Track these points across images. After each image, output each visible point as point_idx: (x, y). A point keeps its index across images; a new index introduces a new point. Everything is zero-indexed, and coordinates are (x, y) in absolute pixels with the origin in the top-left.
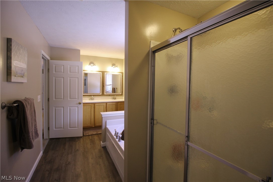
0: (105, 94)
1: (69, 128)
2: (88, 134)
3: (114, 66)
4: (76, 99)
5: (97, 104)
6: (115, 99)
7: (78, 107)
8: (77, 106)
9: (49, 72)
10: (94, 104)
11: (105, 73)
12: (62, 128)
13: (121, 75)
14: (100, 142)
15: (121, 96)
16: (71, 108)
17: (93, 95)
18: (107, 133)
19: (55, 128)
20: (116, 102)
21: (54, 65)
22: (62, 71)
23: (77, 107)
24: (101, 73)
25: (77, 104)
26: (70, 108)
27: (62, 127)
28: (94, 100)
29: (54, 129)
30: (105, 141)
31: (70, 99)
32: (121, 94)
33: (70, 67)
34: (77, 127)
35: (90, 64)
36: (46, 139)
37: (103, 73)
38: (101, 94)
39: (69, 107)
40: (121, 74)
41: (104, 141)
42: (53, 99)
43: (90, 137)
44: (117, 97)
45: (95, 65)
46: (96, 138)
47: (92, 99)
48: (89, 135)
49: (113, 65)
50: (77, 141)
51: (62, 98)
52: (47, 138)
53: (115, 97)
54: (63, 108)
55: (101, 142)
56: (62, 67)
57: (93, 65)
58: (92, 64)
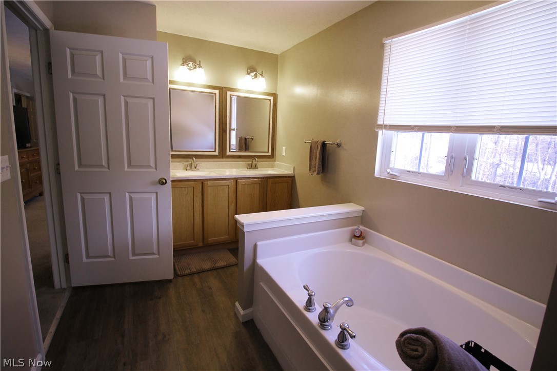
0: (228, 153)
1: (131, 257)
2: (189, 271)
3: (253, 74)
4: (149, 167)
5: (210, 183)
6: (256, 167)
7: (157, 193)
8: (152, 189)
9: (51, 74)
10: (203, 183)
11: (229, 93)
12: (109, 257)
13: (270, 100)
14: (234, 306)
15: (271, 159)
16: (133, 196)
17: (197, 157)
18: (261, 283)
19: (88, 256)
20: (261, 178)
21: (68, 51)
22: (99, 72)
23: (155, 194)
24: (217, 92)
25: (153, 184)
26: (130, 196)
27: (110, 253)
28: (198, 170)
29: (85, 259)
30: (252, 304)
31: (128, 167)
32: (269, 154)
33: (124, 60)
34: (155, 251)
35: (185, 61)
36: (62, 290)
37: (223, 91)
38: (217, 153)
39: (127, 194)
40: (271, 98)
41: (248, 303)
42: (74, 166)
43: (196, 279)
44: (261, 163)
45: (200, 66)
46: (214, 283)
47: (193, 167)
48: (192, 274)
49: (251, 70)
50: (160, 298)
51: (104, 163)
52: (64, 285)
53: (254, 162)
54: (108, 196)
55: (237, 304)
56: (98, 58)
57: (195, 68)
58: (191, 64)
